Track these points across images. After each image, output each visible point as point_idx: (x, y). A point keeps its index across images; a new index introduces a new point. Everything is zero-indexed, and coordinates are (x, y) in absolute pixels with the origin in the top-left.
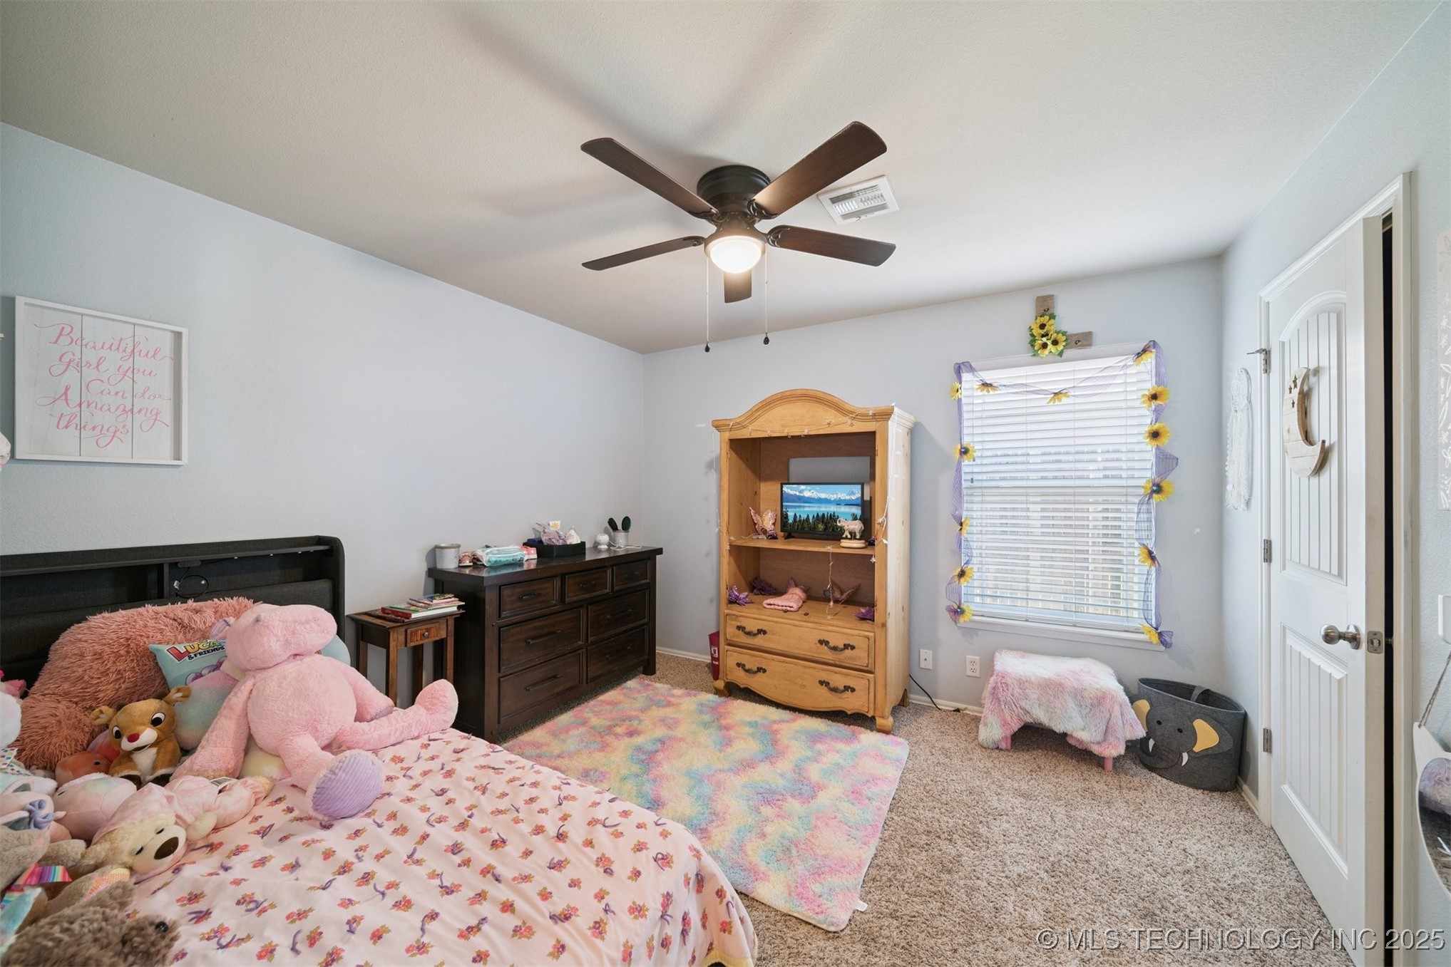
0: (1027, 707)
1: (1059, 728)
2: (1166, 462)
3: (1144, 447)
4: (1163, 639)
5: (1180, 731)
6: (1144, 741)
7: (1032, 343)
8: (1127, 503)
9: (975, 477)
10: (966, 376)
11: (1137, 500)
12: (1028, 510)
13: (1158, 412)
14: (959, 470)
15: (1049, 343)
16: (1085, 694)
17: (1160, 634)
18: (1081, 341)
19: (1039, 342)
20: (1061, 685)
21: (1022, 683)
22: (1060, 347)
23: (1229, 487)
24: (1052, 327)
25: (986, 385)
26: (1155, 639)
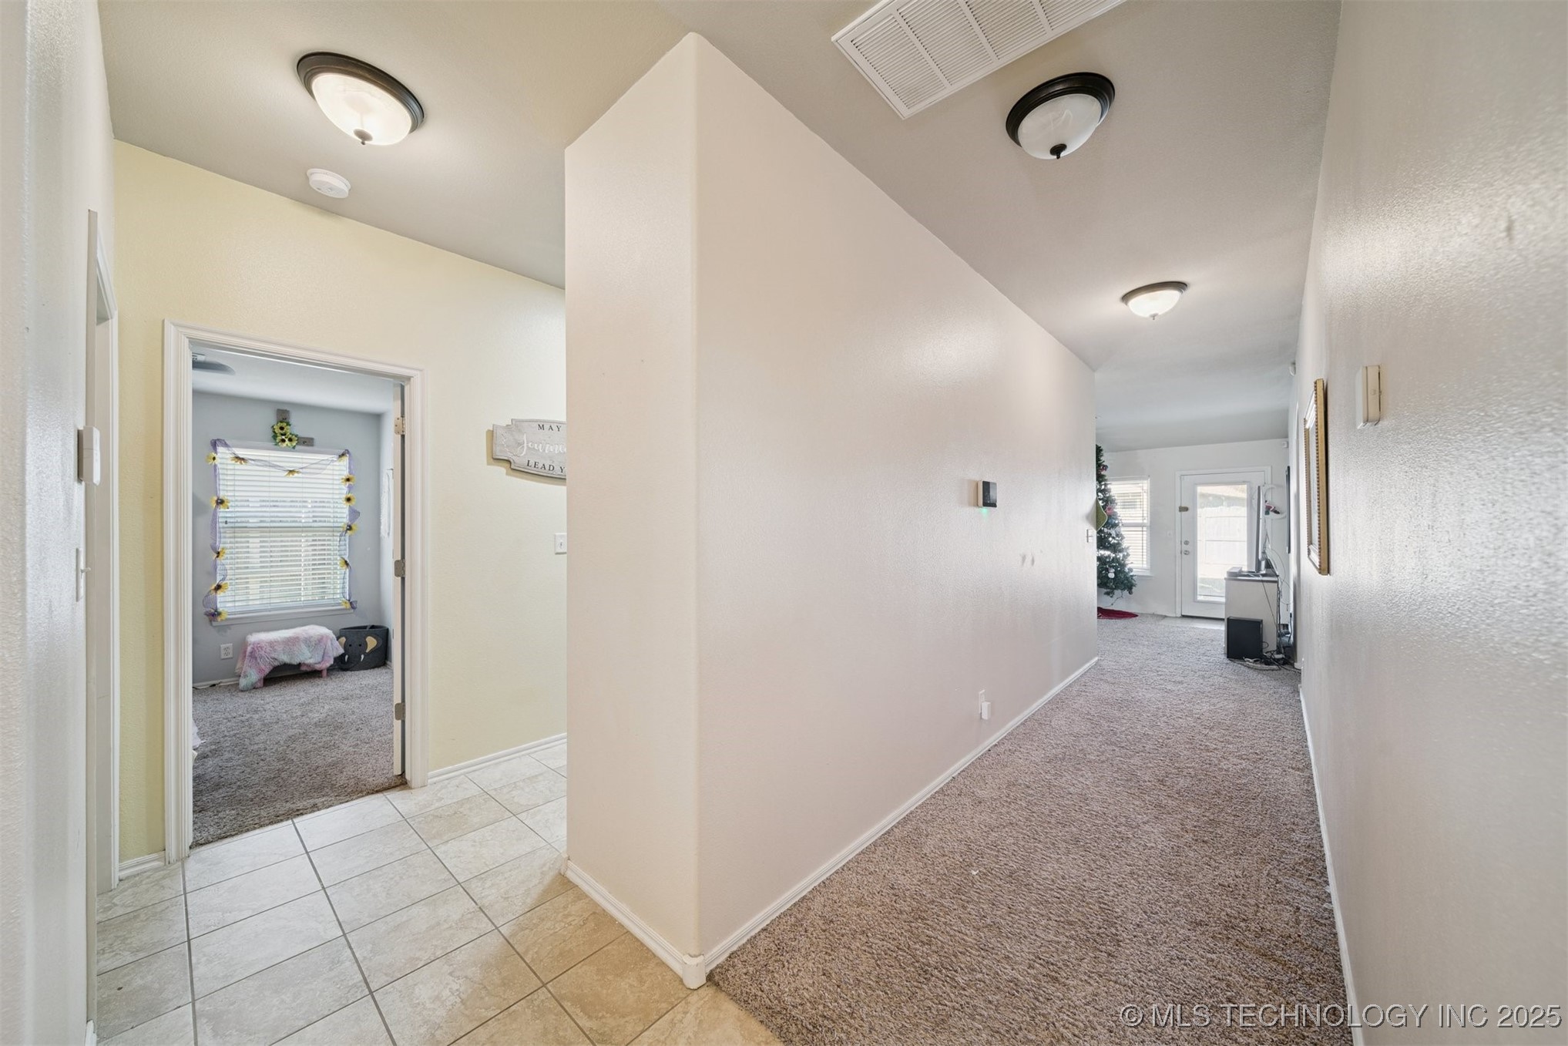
0: (276, 657)
1: (295, 661)
2: (354, 514)
3: (342, 505)
4: (352, 605)
5: (360, 645)
6: (343, 656)
7: (275, 436)
8: (333, 536)
9: (228, 520)
10: (220, 449)
11: (339, 534)
12: (248, 542)
13: (350, 488)
14: (215, 515)
15: (287, 440)
16: (312, 640)
17: (351, 603)
18: (307, 442)
19: (280, 438)
20: (297, 638)
21: (272, 644)
22: (294, 444)
23: (382, 527)
24: (287, 429)
25: (238, 458)
26: (348, 606)
